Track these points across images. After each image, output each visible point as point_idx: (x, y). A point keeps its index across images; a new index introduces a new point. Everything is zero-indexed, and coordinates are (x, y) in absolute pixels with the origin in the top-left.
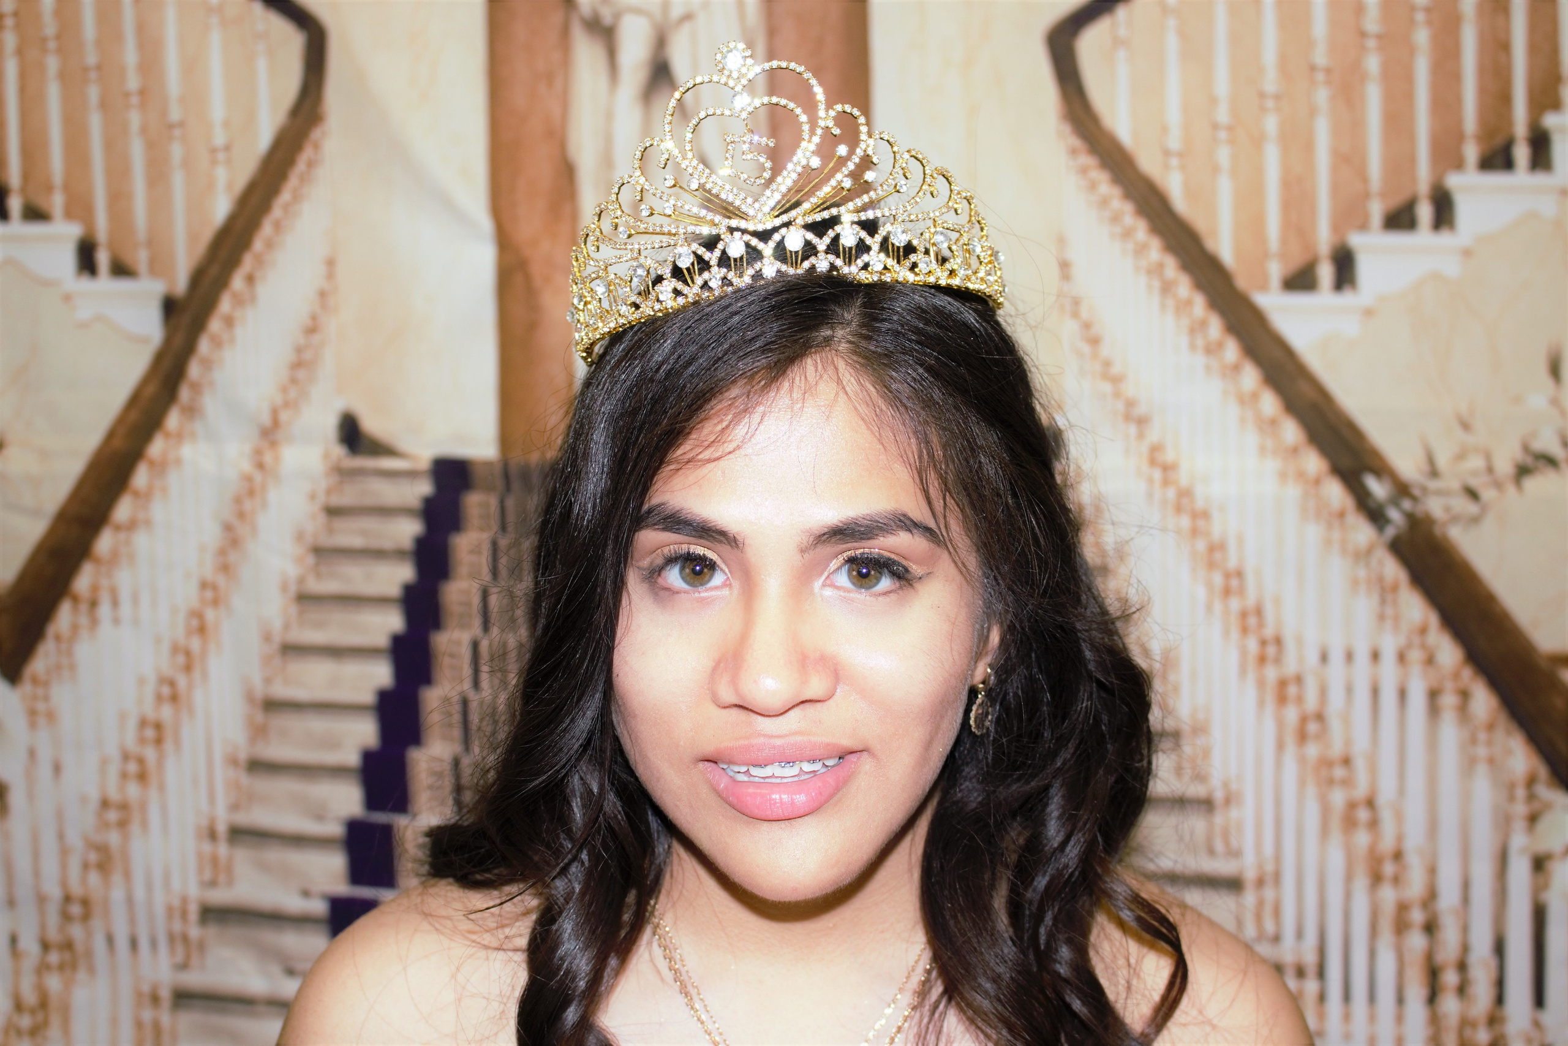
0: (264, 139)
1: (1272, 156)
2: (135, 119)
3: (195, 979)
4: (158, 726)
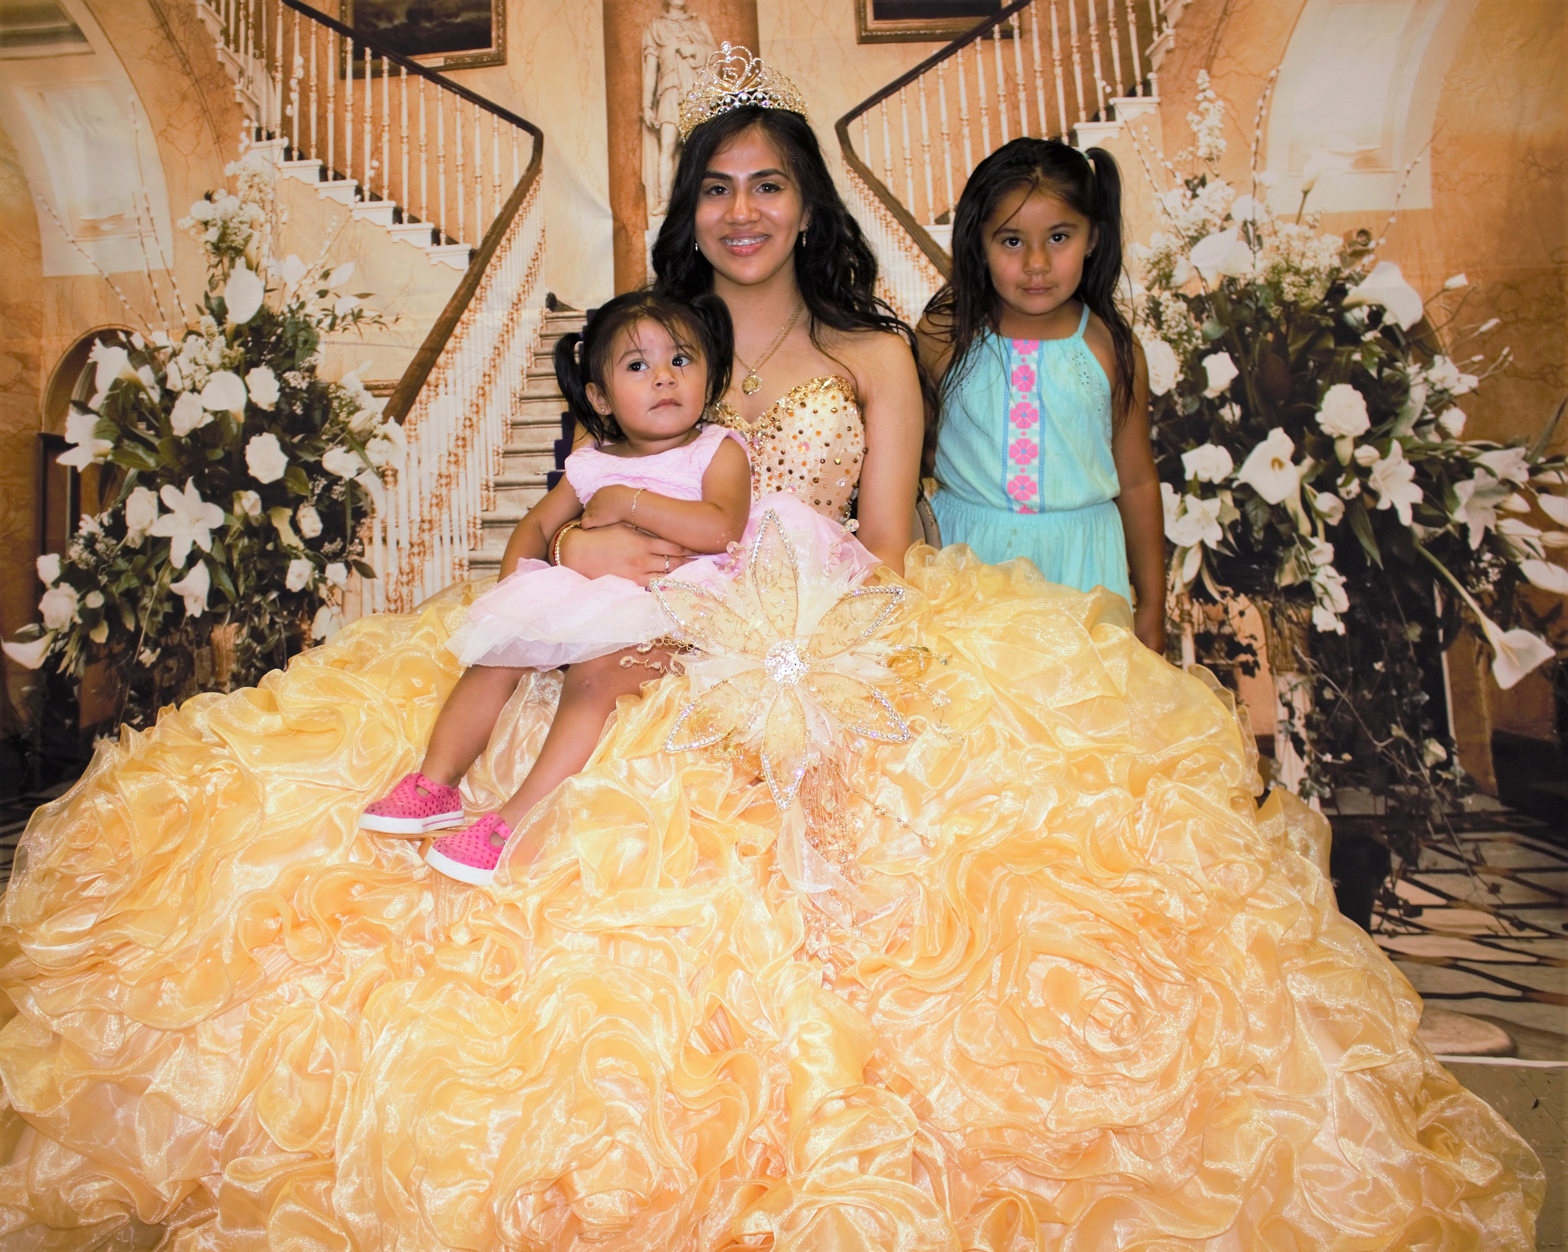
0: (516, 181)
1: (928, 169)
2: (460, 176)
3: (479, 555)
4: (464, 439)
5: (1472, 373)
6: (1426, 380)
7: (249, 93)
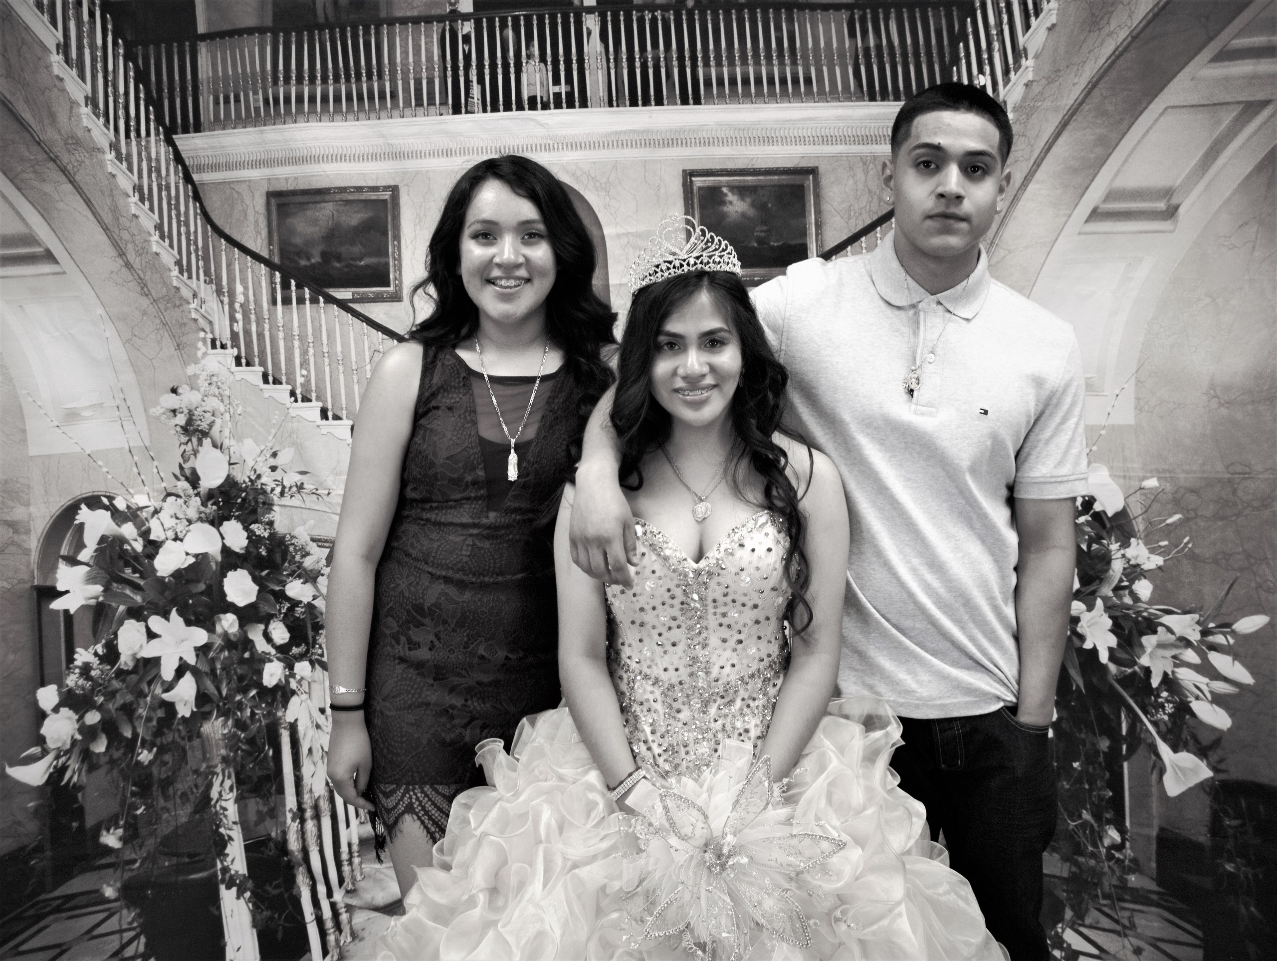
5: (1158, 554)
6: (1123, 556)
7: (202, 311)
